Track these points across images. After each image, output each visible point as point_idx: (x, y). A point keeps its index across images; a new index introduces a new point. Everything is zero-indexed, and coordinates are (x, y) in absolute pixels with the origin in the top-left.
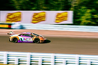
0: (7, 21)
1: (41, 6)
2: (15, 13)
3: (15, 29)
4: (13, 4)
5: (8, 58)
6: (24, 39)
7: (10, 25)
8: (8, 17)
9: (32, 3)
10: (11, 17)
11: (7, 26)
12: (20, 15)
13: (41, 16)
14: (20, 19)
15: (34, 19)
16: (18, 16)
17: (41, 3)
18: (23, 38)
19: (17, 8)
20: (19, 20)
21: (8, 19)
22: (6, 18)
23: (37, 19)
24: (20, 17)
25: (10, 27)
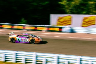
0: (58, 24)
1: (91, 10)
2: (66, 17)
3: (65, 32)
4: (64, 8)
5: (58, 61)
6: (22, 40)
7: (61, 28)
8: (58, 20)
9: (82, 7)
10: (62, 20)
11: (57, 29)
12: (71, 19)
13: (91, 20)
14: (70, 22)
15: (84, 23)
16: (68, 19)
17: (91, 7)
18: (20, 39)
19: (67, 12)
20: (69, 24)
21: (59, 23)
22: (57, 22)
23: (87, 23)
24: (70, 20)
25: (60, 31)
